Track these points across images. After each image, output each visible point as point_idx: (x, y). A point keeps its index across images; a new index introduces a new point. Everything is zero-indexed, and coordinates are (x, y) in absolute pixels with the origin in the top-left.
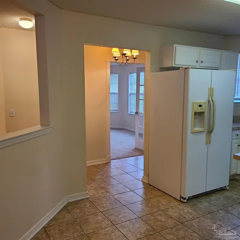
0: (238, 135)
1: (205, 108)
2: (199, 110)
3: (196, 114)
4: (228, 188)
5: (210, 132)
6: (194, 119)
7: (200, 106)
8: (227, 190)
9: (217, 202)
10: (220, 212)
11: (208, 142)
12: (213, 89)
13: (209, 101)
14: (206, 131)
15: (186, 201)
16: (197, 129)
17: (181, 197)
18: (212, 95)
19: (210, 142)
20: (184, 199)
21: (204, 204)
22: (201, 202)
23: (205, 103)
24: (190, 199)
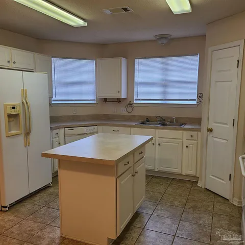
0: (57, 134)
1: (19, 110)
2: (13, 112)
3: (9, 116)
4: (52, 185)
5: (28, 133)
6: (9, 122)
7: (14, 108)
8: (50, 187)
9: (40, 201)
10: (42, 209)
11: (27, 144)
12: (26, 90)
13: (23, 103)
14: (23, 133)
15: (7, 209)
16: (14, 132)
17: (2, 207)
18: (26, 97)
19: (29, 143)
20: (6, 207)
21: (27, 206)
22: (24, 205)
23: (19, 105)
24: (12, 206)
